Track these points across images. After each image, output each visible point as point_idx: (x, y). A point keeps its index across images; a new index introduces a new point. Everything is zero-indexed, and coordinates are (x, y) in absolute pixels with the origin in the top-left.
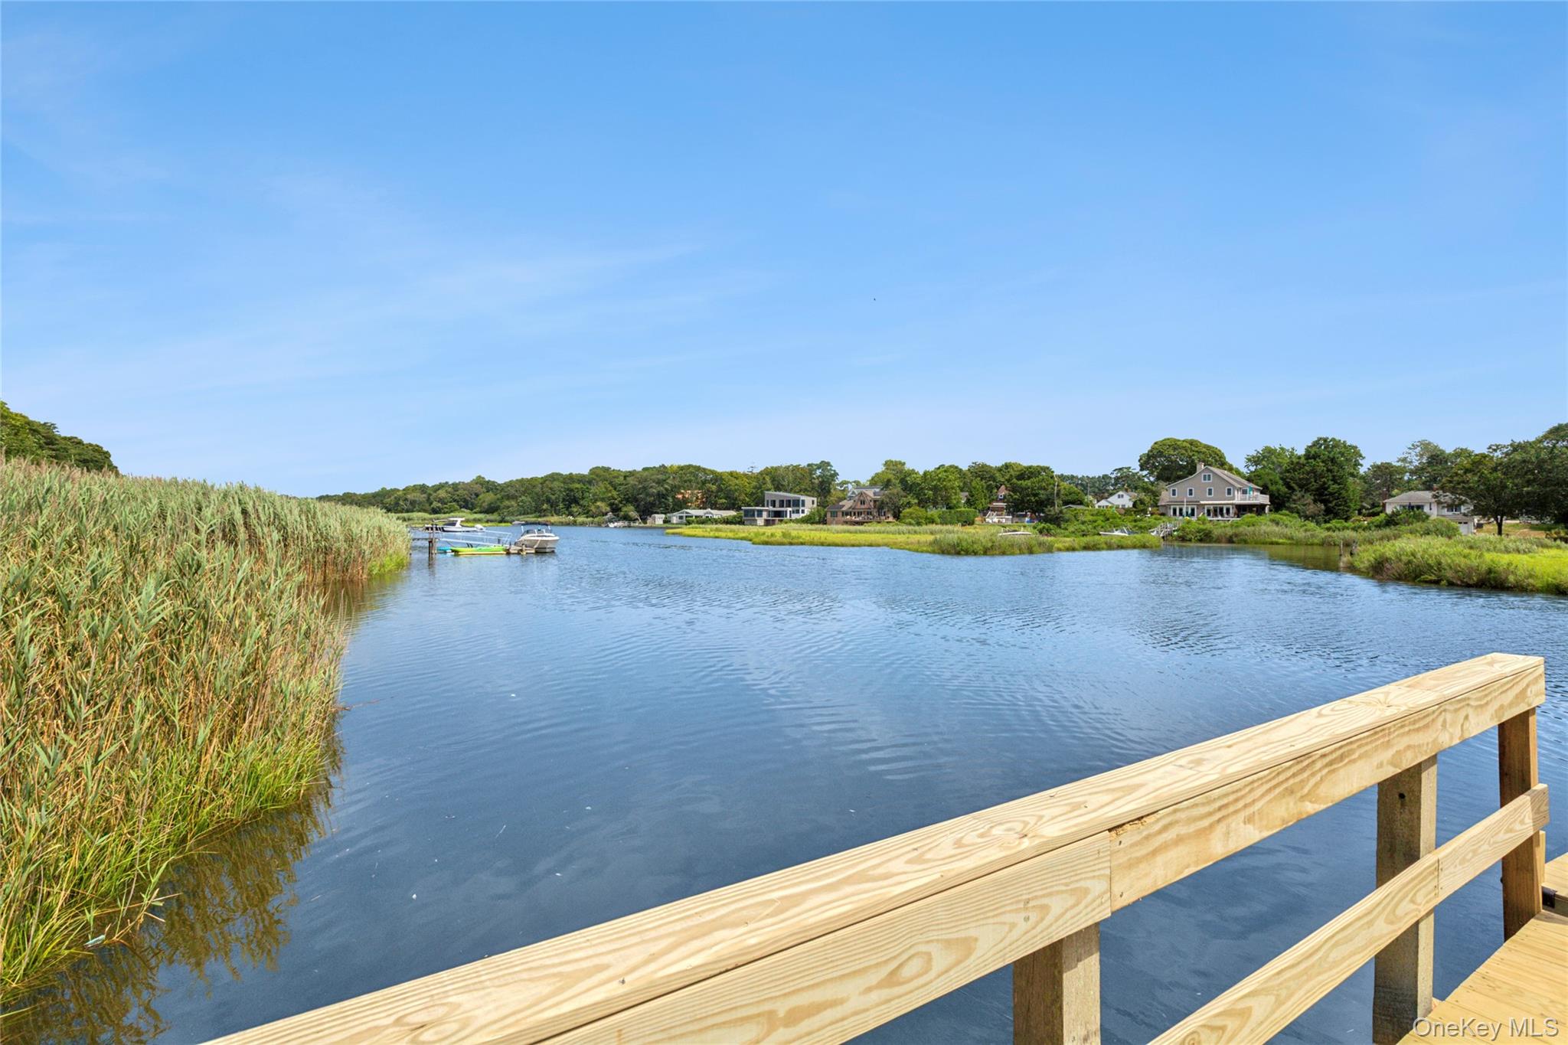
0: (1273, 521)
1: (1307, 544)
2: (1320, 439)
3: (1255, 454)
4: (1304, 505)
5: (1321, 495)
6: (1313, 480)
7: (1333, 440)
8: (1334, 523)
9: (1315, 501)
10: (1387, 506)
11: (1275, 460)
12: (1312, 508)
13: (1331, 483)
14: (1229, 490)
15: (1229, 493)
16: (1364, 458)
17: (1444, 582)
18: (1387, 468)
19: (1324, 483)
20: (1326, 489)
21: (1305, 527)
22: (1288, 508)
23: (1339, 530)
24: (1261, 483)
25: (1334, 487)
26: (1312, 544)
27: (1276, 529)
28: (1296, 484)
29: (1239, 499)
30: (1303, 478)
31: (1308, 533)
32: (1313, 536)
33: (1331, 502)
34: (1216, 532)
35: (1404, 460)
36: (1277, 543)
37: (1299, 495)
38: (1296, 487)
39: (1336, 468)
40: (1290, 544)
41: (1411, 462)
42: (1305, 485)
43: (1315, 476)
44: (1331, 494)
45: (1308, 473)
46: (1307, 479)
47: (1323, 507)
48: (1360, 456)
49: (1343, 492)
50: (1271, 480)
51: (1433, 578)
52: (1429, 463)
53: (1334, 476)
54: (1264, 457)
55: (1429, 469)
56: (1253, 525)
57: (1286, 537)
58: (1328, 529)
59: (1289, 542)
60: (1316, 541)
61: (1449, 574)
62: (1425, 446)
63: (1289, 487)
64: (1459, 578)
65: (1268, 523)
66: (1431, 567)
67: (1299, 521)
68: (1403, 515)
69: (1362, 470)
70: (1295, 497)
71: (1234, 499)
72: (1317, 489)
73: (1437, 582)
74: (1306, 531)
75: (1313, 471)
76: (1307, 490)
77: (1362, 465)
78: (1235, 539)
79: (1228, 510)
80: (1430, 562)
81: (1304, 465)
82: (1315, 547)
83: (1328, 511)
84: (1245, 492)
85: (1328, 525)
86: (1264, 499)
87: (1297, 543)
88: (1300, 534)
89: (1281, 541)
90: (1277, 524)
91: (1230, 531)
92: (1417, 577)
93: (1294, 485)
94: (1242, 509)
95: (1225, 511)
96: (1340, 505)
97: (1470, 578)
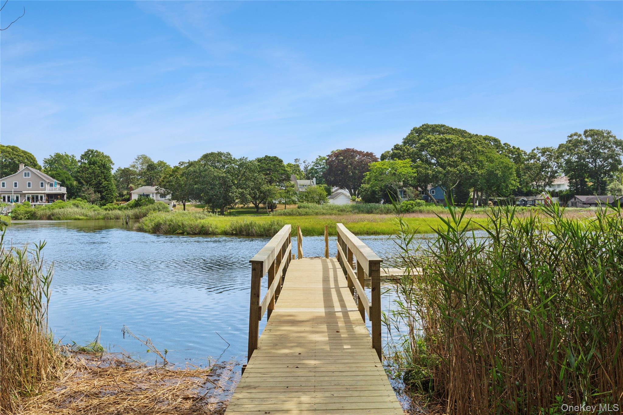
0: (74, 204)
1: (95, 219)
2: (89, 151)
3: (49, 157)
4: (89, 194)
5: (98, 188)
6: (93, 178)
7: (97, 151)
8: (108, 206)
9: (95, 192)
10: (133, 195)
11: (63, 163)
12: (94, 196)
13: (104, 180)
14: (42, 184)
15: (42, 186)
16: (113, 164)
17: (185, 233)
18: (127, 171)
19: (100, 180)
20: (101, 184)
21: (93, 209)
22: (80, 196)
23: (112, 210)
24: (60, 179)
25: (105, 183)
26: (98, 219)
27: (76, 209)
28: (84, 180)
29: (48, 190)
30: (88, 177)
31: (96, 212)
32: (98, 214)
33: (103, 192)
34: (40, 213)
35: (134, 166)
36: (79, 219)
37: (86, 187)
38: (84, 183)
39: (106, 171)
40: (87, 219)
41: (137, 168)
42: (89, 181)
43: (95, 176)
44: (104, 187)
45: (91, 174)
46: (90, 178)
47: (100, 196)
48: (111, 163)
49: (110, 186)
50: (66, 177)
51: (181, 231)
52: (148, 169)
53: (105, 176)
54: (56, 160)
55: (148, 173)
56: (63, 208)
57: (83, 215)
58: (106, 209)
59: (85, 218)
60: (101, 217)
61: (188, 229)
62: (144, 159)
63: (80, 183)
64: (191, 231)
65: (72, 206)
66: (179, 226)
67: (87, 205)
68: (143, 201)
69: (113, 172)
70: (84, 189)
71: (45, 190)
72: (96, 184)
73: (182, 234)
74: (94, 210)
75: (94, 172)
76: (90, 185)
77: (112, 169)
78: (52, 217)
79: (41, 197)
80: (179, 224)
81: (88, 169)
82: (100, 220)
83: (102, 198)
84: (51, 185)
85: (105, 207)
86: (64, 190)
87: (89, 219)
88: (91, 213)
89: (81, 217)
90: (77, 206)
91: (48, 212)
92: (174, 231)
93: (82, 181)
94: (51, 197)
95: (39, 198)
96: (108, 194)
97: (196, 230)
